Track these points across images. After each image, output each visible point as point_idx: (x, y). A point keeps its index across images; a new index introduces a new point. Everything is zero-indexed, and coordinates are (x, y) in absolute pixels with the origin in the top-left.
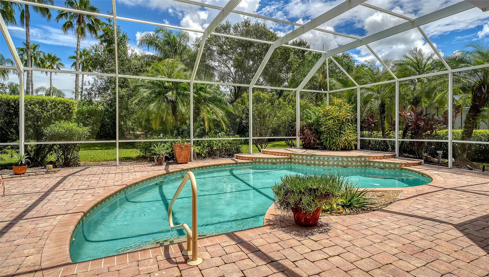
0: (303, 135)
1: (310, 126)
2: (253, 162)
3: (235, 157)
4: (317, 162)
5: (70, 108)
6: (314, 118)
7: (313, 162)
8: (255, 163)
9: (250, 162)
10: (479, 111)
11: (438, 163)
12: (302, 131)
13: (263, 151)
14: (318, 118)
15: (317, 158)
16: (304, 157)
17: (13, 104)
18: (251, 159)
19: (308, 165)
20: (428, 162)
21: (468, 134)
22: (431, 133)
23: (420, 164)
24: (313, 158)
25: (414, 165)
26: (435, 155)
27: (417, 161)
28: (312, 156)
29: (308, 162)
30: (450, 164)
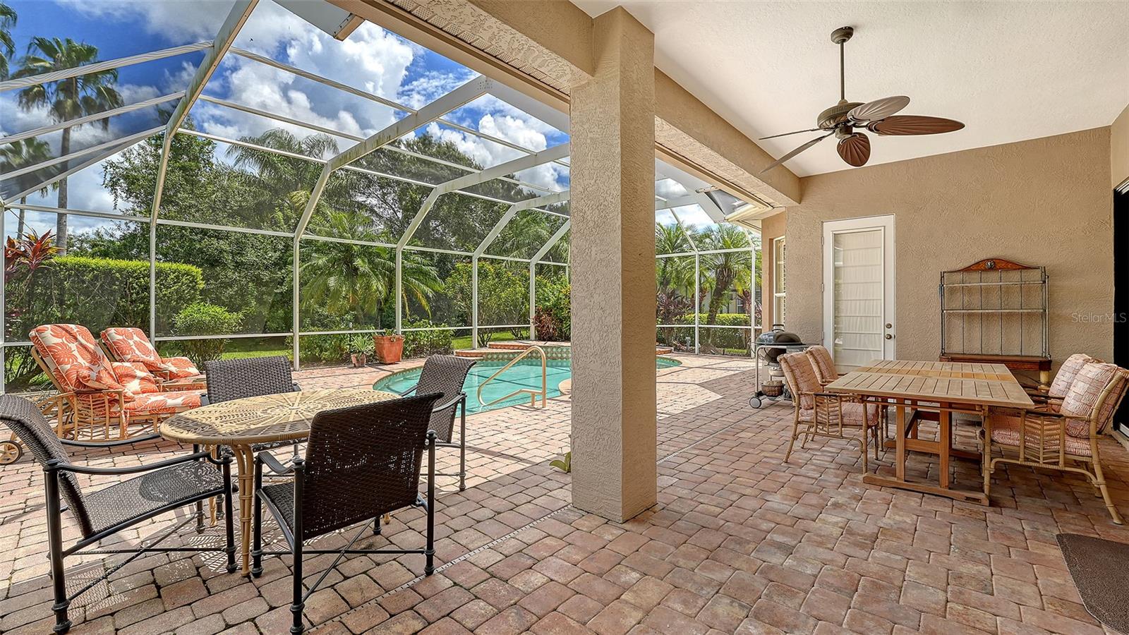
0: (540, 322)
1: (548, 311)
2: (483, 360)
3: (455, 354)
4: (565, 355)
5: (196, 282)
6: (553, 299)
7: (560, 355)
8: (486, 360)
9: (480, 360)
10: (722, 295)
11: (687, 351)
12: (538, 318)
13: (490, 345)
14: (558, 299)
15: (565, 350)
16: (549, 350)
17: (118, 275)
18: (480, 355)
19: (554, 359)
20: (677, 349)
21: (711, 320)
22: (681, 317)
23: (670, 352)
24: (559, 350)
25: (665, 352)
26: (684, 343)
27: (668, 349)
28: (559, 347)
29: (554, 355)
30: (697, 351)
